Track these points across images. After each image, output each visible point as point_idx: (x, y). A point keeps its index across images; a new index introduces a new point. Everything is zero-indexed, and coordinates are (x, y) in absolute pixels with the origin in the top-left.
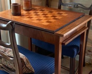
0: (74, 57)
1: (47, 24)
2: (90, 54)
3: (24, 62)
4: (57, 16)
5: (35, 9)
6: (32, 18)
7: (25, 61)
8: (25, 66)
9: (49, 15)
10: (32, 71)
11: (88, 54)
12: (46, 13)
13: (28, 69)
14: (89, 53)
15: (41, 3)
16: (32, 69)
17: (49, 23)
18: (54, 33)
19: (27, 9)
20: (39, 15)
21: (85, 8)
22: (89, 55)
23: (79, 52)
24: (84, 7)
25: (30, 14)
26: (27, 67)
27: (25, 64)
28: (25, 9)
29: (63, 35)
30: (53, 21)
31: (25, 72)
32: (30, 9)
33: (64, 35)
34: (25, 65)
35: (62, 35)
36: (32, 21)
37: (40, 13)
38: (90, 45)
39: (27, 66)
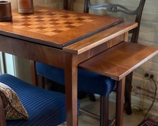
0: (107, 95)
1: (54, 34)
2: (140, 94)
3: (7, 99)
4: (74, 23)
5: (39, 13)
6: (29, 25)
7: (8, 96)
8: (8, 105)
9: (61, 22)
10: (23, 115)
11: (137, 93)
12: (56, 18)
13: (17, 111)
14: (139, 92)
15: (55, 5)
16: (24, 112)
17: (56, 33)
18: (61, 49)
19: (25, 12)
20: (43, 21)
21: (128, 12)
22: (138, 96)
23: (115, 87)
24: (126, 11)
25: (29, 19)
26: (13, 108)
27: (8, 101)
28: (22, 12)
29: (77, 51)
30: (65, 29)
31: (11, 118)
32: (29, 12)
33: (79, 51)
34: (10, 103)
35: (75, 51)
36: (29, 30)
37: (46, 18)
38: (141, 77)
39: (14, 106)
